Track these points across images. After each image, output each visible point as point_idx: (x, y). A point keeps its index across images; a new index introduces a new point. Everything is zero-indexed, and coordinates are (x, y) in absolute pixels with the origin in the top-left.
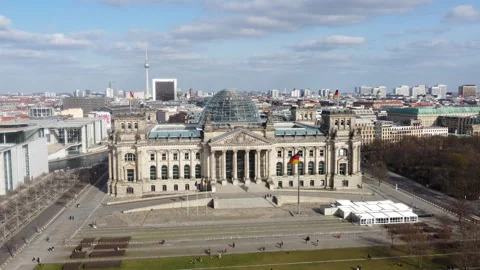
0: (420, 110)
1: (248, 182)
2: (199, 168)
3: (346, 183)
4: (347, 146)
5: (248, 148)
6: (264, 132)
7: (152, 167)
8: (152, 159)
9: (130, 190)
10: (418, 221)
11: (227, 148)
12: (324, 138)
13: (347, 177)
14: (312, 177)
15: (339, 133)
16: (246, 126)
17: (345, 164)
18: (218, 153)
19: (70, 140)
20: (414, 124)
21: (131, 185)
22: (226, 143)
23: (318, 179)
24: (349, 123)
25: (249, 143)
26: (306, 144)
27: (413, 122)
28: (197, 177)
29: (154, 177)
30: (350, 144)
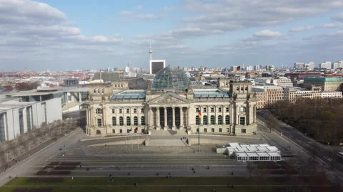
0: (327, 79)
1: (174, 129)
2: (143, 118)
3: (244, 131)
4: (245, 105)
5: (174, 106)
6: (186, 95)
7: (114, 117)
8: (113, 112)
9: (99, 132)
10: (281, 159)
11: (159, 106)
12: (229, 99)
13: (245, 127)
14: (221, 126)
15: (238, 96)
16: (174, 91)
17: (244, 118)
18: (154, 109)
19: (83, 100)
20: (315, 90)
21: (99, 129)
22: (159, 103)
23: (225, 128)
24: (247, 89)
25: (174, 103)
26: (216, 104)
27: (314, 87)
28: (142, 124)
29: (114, 124)
30: (247, 103)
